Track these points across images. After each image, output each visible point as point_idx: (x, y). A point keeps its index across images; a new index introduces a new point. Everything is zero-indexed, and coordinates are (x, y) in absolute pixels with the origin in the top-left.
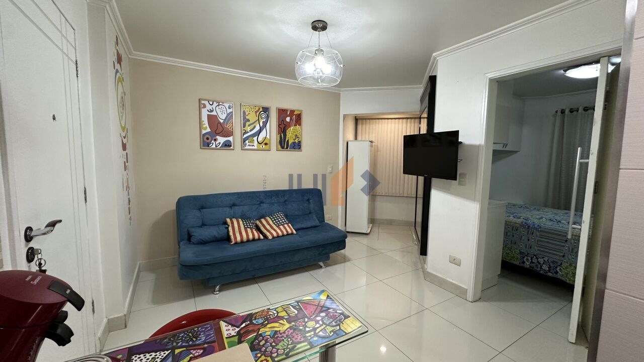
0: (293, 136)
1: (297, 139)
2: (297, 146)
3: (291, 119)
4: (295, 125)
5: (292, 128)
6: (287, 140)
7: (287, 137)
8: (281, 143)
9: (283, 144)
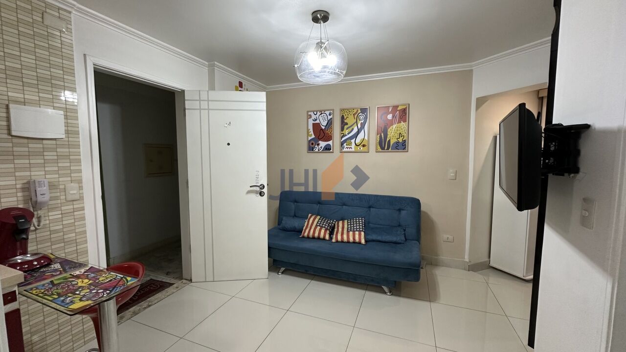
0: (396, 135)
1: (401, 138)
2: (401, 146)
3: (393, 117)
4: (399, 122)
5: (394, 126)
6: (388, 140)
7: (388, 136)
8: (380, 143)
9: (384, 145)
